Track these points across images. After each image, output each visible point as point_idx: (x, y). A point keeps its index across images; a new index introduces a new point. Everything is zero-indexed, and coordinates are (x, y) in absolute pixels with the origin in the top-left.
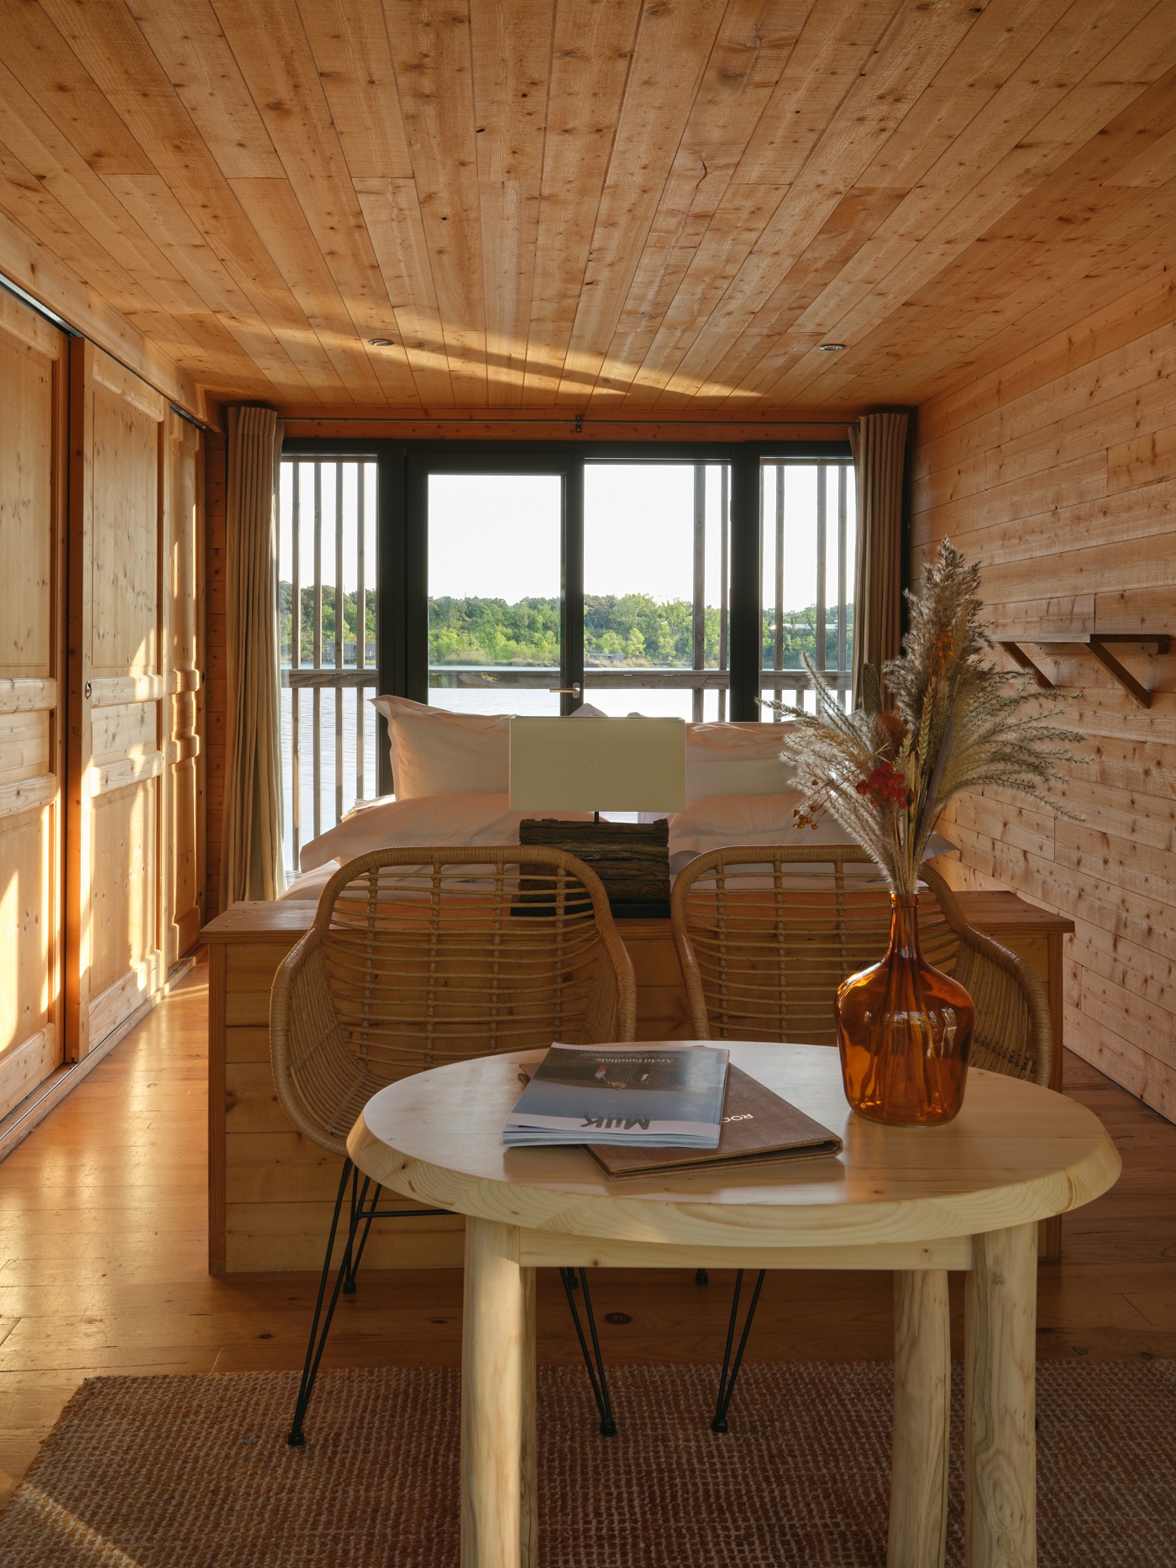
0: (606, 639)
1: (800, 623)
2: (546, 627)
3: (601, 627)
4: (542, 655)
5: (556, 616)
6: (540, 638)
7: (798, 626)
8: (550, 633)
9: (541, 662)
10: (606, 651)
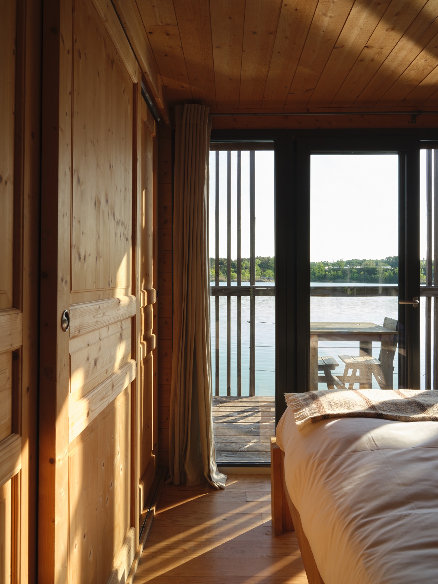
0: (267, 272)
1: (336, 266)
2: (246, 268)
3: (265, 268)
4: (245, 278)
5: (249, 264)
6: (244, 272)
7: (335, 267)
8: (247, 270)
9: (244, 280)
10: (267, 276)
